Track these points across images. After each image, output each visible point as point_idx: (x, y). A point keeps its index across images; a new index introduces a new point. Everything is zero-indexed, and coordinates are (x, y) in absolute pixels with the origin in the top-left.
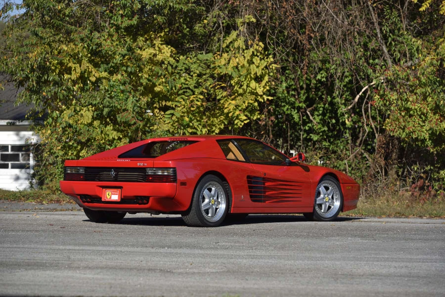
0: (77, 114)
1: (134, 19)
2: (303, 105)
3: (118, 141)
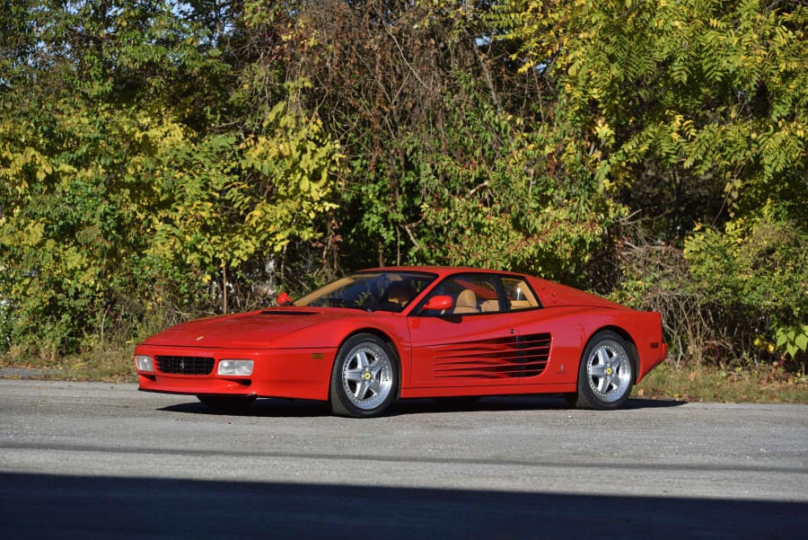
0: (19, 229)
1: (107, 84)
2: (400, 217)
3: (83, 272)
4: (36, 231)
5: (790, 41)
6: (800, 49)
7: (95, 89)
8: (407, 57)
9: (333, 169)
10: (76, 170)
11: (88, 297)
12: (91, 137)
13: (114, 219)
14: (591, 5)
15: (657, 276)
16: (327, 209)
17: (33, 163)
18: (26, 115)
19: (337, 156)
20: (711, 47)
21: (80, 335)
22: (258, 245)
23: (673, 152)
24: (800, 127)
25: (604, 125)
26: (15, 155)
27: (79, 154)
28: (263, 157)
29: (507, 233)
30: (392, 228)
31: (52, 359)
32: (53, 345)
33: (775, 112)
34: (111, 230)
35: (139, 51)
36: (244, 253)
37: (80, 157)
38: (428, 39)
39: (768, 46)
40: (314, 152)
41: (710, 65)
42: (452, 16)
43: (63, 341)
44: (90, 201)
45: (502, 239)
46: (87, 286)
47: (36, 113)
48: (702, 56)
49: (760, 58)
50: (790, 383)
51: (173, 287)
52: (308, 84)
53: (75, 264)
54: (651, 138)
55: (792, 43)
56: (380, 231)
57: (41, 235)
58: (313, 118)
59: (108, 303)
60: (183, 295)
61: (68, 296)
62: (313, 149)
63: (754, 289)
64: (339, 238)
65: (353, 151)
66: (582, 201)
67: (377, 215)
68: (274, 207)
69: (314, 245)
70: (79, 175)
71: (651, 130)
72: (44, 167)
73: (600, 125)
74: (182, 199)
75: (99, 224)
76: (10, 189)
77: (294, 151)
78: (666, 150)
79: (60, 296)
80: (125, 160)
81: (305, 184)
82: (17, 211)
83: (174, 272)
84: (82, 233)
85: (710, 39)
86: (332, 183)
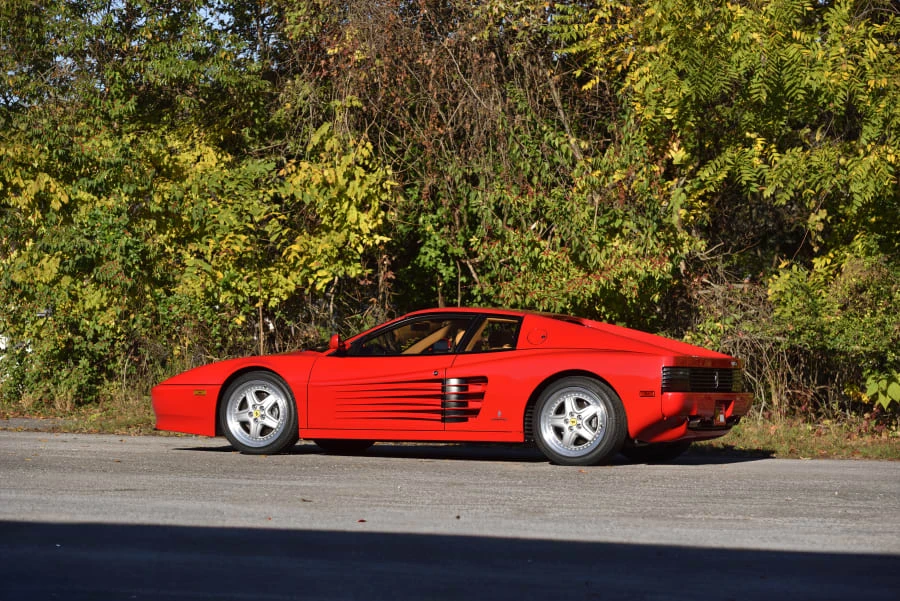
4: (51, 266)
5: (881, 56)
6: (892, 64)
7: (117, 108)
8: (464, 74)
9: (384, 197)
10: (96, 198)
11: (108, 340)
12: (112, 162)
13: (138, 254)
14: (660, 15)
15: (738, 317)
16: (377, 242)
17: (47, 190)
18: (39, 136)
19: (388, 184)
20: (793, 62)
21: (99, 382)
22: (299, 283)
23: (755, 179)
24: (890, 151)
25: (679, 148)
26: (27, 182)
27: (100, 181)
28: (306, 184)
29: (567, 270)
30: (452, 263)
31: (68, 409)
32: (69, 394)
33: (864, 134)
34: (133, 265)
35: (167, 66)
36: (283, 291)
37: (100, 185)
38: (488, 53)
39: (857, 61)
40: (363, 179)
41: (792, 82)
42: (514, 28)
43: (80, 388)
44: (111, 233)
45: (562, 276)
46: (107, 328)
47: (49, 134)
48: (784, 72)
49: (846, 74)
50: (884, 436)
51: (203, 329)
52: (356, 103)
53: (93, 302)
54: (729, 164)
55: (883, 57)
56: (439, 267)
57: (56, 271)
58: (362, 141)
59: (131, 347)
60: (216, 337)
61: (86, 339)
62: (363, 175)
63: (842, 332)
64: (390, 275)
65: (406, 177)
66: (650, 234)
67: (435, 248)
68: (318, 240)
69: (362, 283)
70: (98, 204)
71: (729, 154)
72: (59, 194)
73: (676, 149)
74: (214, 231)
75: (120, 259)
76: (21, 220)
77: (340, 178)
78: (746, 177)
79: (77, 339)
80: (151, 188)
81: (353, 214)
82: (30, 244)
83: (205, 312)
84: (101, 268)
85: (792, 53)
86: (383, 213)
